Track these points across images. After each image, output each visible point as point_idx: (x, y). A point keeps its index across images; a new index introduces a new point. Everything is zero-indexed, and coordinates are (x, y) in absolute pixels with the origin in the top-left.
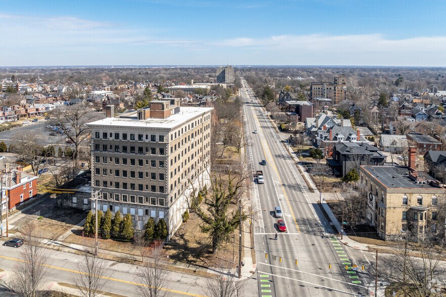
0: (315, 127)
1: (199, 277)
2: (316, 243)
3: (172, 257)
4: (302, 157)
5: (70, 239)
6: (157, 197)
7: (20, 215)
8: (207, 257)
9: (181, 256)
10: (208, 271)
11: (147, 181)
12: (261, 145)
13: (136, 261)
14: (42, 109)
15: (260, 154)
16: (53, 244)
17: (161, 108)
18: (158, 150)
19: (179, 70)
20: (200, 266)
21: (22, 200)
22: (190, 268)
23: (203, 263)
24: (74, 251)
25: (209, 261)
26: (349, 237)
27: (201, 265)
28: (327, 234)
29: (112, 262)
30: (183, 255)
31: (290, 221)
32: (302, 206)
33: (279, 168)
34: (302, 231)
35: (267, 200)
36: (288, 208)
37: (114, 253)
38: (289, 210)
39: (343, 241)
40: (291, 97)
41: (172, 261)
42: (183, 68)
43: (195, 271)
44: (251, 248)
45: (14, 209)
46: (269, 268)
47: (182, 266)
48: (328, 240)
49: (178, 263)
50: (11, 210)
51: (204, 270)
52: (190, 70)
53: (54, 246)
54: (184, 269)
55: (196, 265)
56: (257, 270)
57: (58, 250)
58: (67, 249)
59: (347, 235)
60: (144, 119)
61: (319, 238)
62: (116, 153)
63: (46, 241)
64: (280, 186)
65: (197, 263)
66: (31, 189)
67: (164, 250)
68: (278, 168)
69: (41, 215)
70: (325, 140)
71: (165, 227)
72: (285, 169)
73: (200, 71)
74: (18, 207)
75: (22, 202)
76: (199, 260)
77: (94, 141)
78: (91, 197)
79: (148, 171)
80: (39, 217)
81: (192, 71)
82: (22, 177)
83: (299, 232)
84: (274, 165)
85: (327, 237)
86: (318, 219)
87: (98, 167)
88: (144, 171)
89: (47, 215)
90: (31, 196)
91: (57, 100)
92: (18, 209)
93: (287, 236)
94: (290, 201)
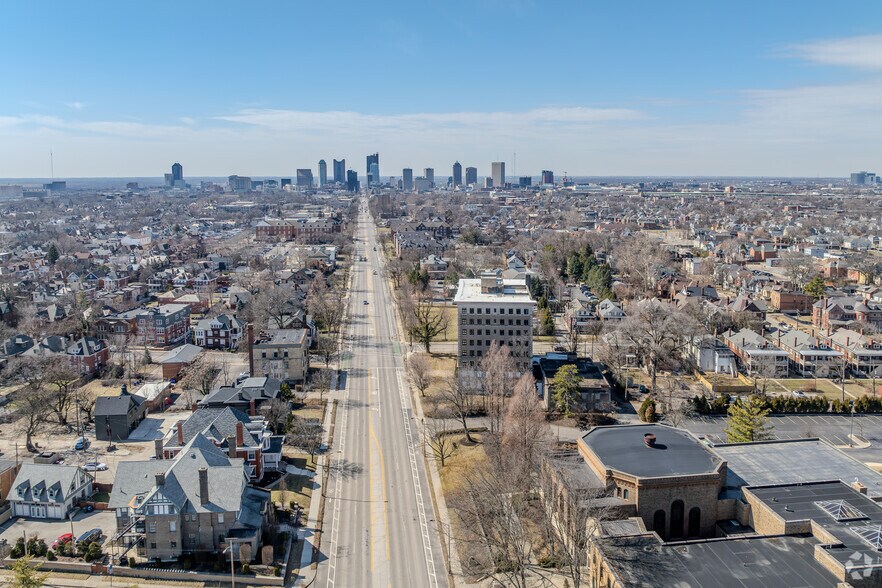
36: (372, 385)
38: (372, 382)
93: (379, 366)
94: (367, 390)
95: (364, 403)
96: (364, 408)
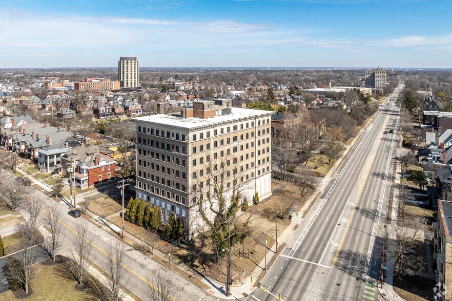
0: (435, 145)
1: (191, 284)
2: (344, 283)
3: (180, 257)
4: (405, 180)
5: (113, 220)
6: (181, 196)
7: (95, 192)
8: (209, 266)
9: (189, 258)
10: (203, 280)
11: (173, 177)
12: (365, 159)
13: (149, 252)
14: (175, 104)
15: (356, 169)
16: (100, 221)
17: (202, 108)
18: (181, 149)
19: (332, 72)
20: (198, 273)
21: (100, 180)
22: (189, 272)
23: (203, 270)
24: (109, 230)
25: (209, 270)
26: (394, 289)
27: (200, 272)
28: (367, 277)
29: (130, 248)
30: (191, 258)
31: (332, 250)
32: (361, 237)
33: (367, 189)
34: (337, 265)
35: (323, 222)
36: (341, 235)
37: (137, 240)
38: (340, 238)
39: (381, 291)
40: (438, 107)
41: (178, 261)
42: (337, 71)
43: (190, 277)
44: (264, 269)
45: (93, 186)
46: (266, 296)
47: (183, 268)
48: (363, 284)
49: (182, 264)
50: (90, 187)
51: (200, 277)
52: (344, 72)
53: (99, 223)
54: (183, 271)
55: (196, 271)
56: (252, 294)
57: (99, 227)
58: (106, 228)
59: (393, 285)
60: (186, 117)
61: (353, 278)
62: (151, 147)
63: (96, 217)
64: (352, 208)
65: (197, 269)
66: (109, 171)
67: (178, 248)
68: (365, 187)
69: (108, 195)
70: (436, 162)
71: (181, 225)
72: (374, 190)
73: (356, 73)
74: (96, 185)
75: (100, 182)
76: (201, 266)
77: (138, 134)
78: (135, 186)
79: (174, 168)
80: (106, 196)
81: (347, 74)
82: (101, 160)
83: (333, 266)
84: (364, 184)
85: (364, 281)
86: (370, 256)
87: (140, 159)
88: (171, 168)
89: (113, 196)
90: (109, 177)
91: (196, 97)
92: (96, 187)
93: (314, 267)
94: (351, 228)
95: (359, 213)
96: (361, 208)
